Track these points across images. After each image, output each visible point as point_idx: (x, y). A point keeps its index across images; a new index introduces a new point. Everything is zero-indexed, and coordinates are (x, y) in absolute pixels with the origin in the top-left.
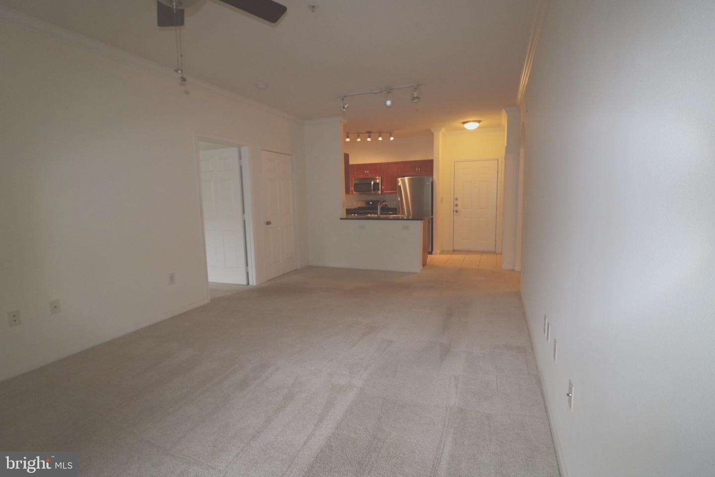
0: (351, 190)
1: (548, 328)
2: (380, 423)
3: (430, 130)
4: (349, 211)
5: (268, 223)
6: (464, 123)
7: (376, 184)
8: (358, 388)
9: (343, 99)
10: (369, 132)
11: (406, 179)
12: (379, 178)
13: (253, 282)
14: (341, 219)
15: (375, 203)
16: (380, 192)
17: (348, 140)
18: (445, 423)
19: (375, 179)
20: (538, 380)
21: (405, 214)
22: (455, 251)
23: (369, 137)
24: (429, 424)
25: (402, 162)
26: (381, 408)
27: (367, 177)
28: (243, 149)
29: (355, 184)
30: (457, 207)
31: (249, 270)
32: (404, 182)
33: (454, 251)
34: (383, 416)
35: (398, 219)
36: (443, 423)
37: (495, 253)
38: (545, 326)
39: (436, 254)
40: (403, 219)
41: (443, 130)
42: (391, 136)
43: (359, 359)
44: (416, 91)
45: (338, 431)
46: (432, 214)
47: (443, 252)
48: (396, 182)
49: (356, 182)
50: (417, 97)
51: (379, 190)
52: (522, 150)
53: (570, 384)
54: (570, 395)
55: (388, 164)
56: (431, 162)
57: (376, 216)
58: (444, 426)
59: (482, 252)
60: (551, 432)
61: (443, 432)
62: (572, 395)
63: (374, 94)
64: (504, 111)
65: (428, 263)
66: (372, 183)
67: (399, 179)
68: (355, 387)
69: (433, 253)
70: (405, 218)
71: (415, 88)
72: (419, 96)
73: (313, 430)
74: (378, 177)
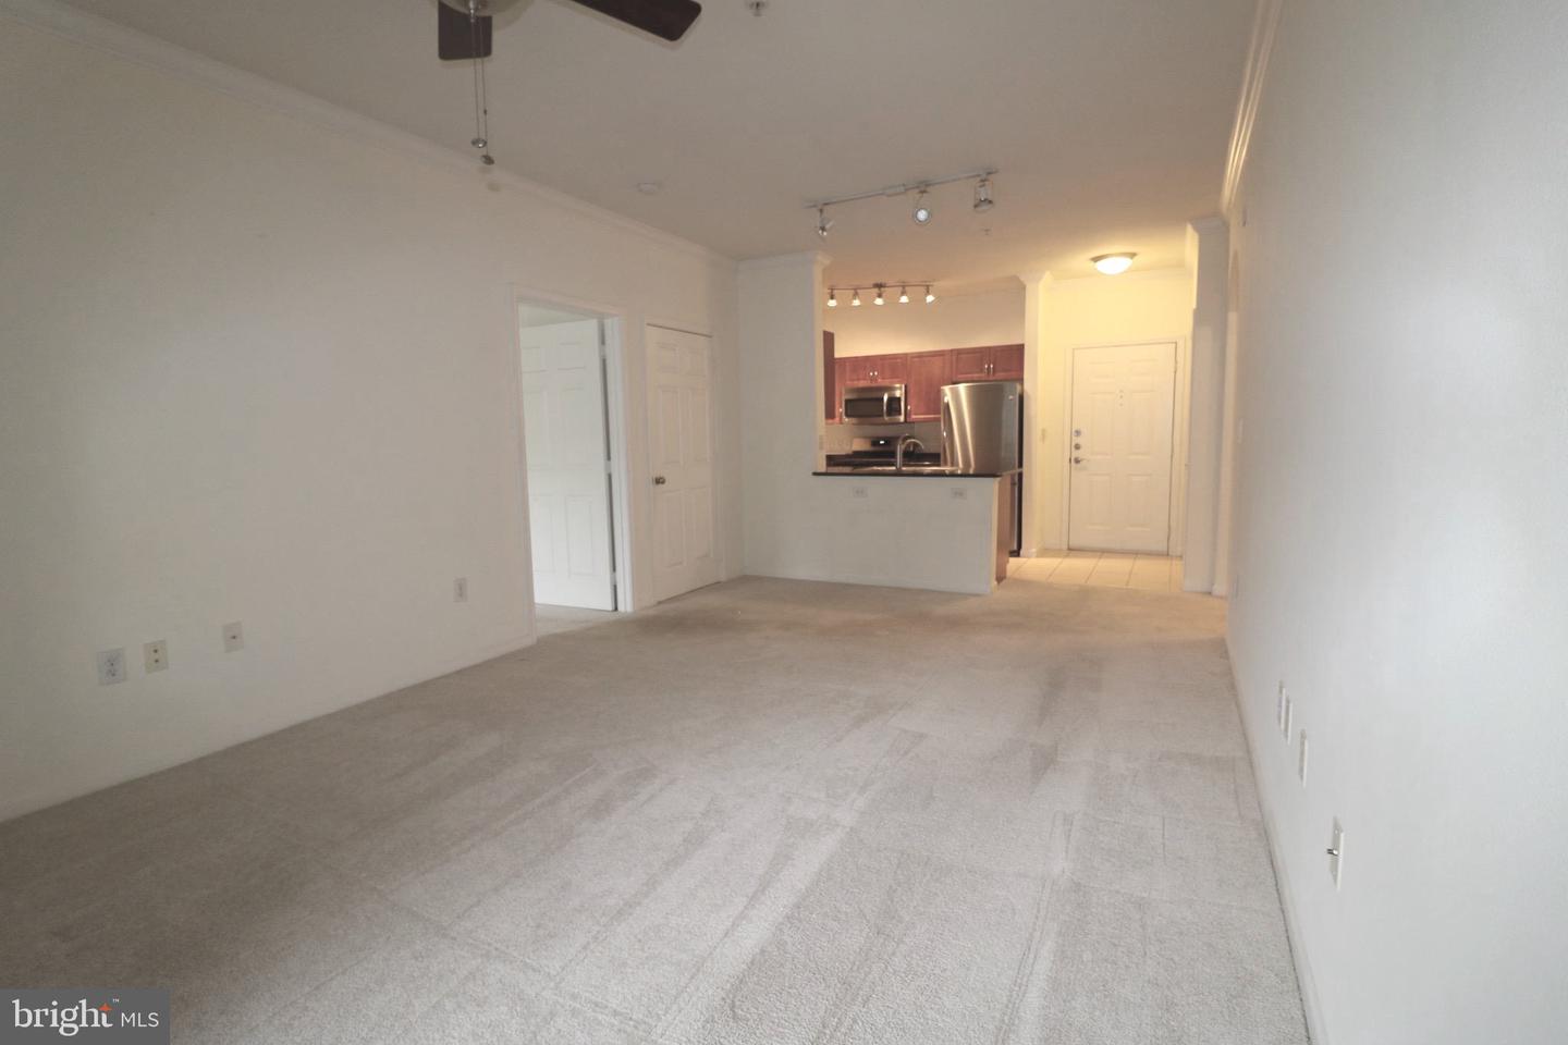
0: (837, 414)
1: (1288, 708)
2: (892, 901)
3: (1015, 279)
4: (832, 460)
5: (659, 481)
6: (1096, 259)
7: (894, 401)
8: (844, 827)
9: (821, 211)
10: (879, 286)
11: (962, 388)
12: (900, 388)
13: (626, 606)
14: (815, 474)
15: (890, 441)
16: (902, 418)
17: (832, 303)
18: (1038, 911)
19: (890, 389)
20: (1265, 834)
21: (958, 465)
22: (1072, 550)
23: (880, 296)
24: (1002, 912)
25: (952, 351)
26: (895, 872)
27: (874, 385)
28: (608, 322)
29: (847, 401)
30: (1079, 451)
31: (618, 580)
32: (958, 397)
33: (1069, 549)
34: (899, 889)
35: (942, 474)
36: (1035, 911)
37: (1166, 555)
38: (1280, 706)
39: (1028, 557)
40: (953, 475)
41: (1047, 278)
42: (928, 293)
43: (849, 768)
44: (984, 186)
45: (799, 914)
46: (1021, 465)
47: (1045, 552)
48: (939, 395)
49: (849, 397)
50: (985, 200)
51: (900, 414)
52: (1233, 317)
53: (1337, 828)
54: (1335, 852)
55: (920, 356)
56: (1020, 348)
57: (894, 468)
58: (1037, 918)
59: (1135, 554)
60: (1290, 946)
61: (1035, 930)
62: (1341, 852)
63: (889, 196)
64: (1190, 230)
65: (1009, 574)
66: (886, 398)
67: (947, 389)
68: (838, 825)
69: (1021, 552)
70: (959, 472)
71: (982, 181)
72: (990, 198)
73: (746, 908)
74: (898, 385)
